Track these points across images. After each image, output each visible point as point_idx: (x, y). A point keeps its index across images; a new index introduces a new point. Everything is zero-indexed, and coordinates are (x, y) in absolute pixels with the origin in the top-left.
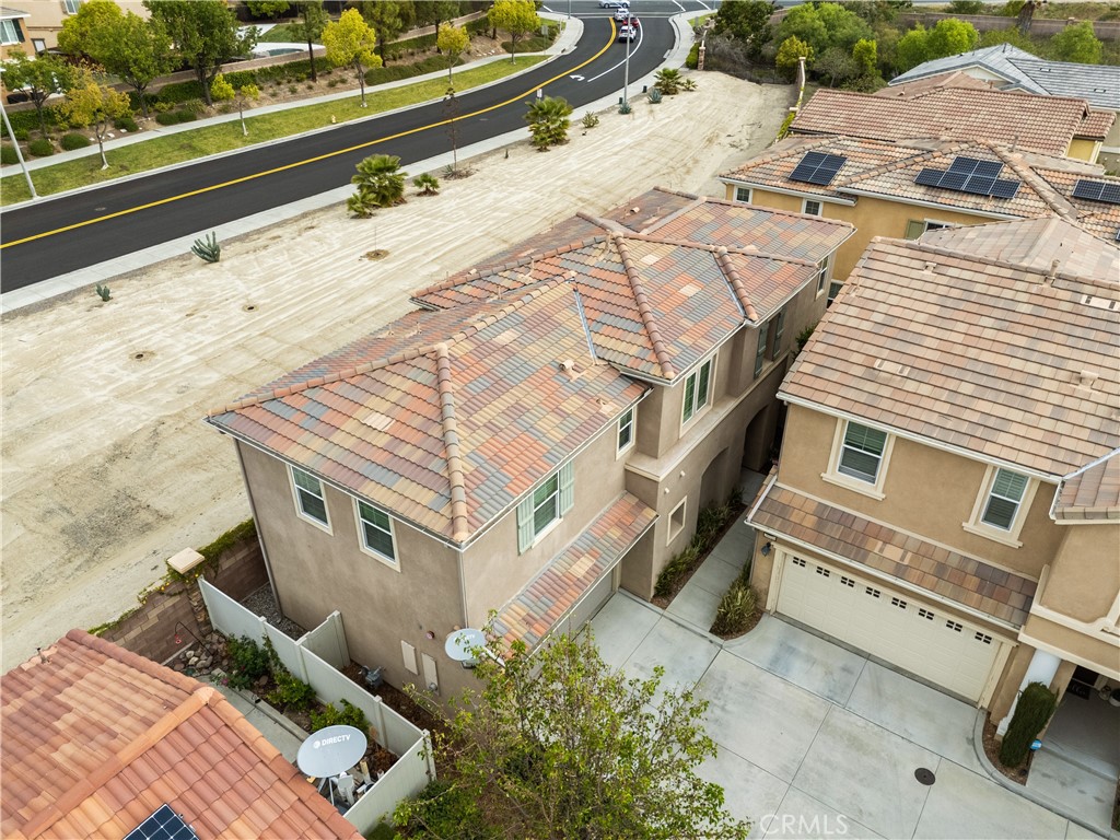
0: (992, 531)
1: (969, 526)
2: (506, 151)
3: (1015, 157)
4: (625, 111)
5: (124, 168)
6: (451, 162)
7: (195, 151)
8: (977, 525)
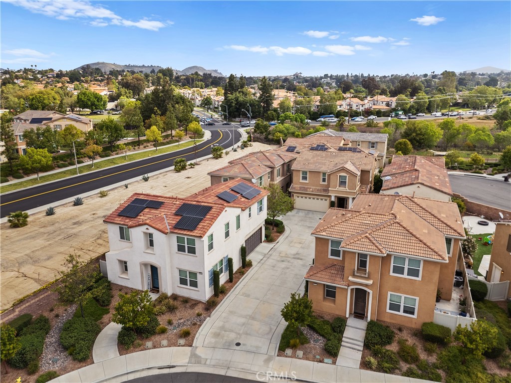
0: (324, 183)
1: (321, 183)
2: (208, 159)
3: (328, 145)
4: (235, 151)
5: (98, 167)
6: (195, 162)
7: (115, 163)
8: (322, 183)
